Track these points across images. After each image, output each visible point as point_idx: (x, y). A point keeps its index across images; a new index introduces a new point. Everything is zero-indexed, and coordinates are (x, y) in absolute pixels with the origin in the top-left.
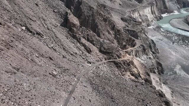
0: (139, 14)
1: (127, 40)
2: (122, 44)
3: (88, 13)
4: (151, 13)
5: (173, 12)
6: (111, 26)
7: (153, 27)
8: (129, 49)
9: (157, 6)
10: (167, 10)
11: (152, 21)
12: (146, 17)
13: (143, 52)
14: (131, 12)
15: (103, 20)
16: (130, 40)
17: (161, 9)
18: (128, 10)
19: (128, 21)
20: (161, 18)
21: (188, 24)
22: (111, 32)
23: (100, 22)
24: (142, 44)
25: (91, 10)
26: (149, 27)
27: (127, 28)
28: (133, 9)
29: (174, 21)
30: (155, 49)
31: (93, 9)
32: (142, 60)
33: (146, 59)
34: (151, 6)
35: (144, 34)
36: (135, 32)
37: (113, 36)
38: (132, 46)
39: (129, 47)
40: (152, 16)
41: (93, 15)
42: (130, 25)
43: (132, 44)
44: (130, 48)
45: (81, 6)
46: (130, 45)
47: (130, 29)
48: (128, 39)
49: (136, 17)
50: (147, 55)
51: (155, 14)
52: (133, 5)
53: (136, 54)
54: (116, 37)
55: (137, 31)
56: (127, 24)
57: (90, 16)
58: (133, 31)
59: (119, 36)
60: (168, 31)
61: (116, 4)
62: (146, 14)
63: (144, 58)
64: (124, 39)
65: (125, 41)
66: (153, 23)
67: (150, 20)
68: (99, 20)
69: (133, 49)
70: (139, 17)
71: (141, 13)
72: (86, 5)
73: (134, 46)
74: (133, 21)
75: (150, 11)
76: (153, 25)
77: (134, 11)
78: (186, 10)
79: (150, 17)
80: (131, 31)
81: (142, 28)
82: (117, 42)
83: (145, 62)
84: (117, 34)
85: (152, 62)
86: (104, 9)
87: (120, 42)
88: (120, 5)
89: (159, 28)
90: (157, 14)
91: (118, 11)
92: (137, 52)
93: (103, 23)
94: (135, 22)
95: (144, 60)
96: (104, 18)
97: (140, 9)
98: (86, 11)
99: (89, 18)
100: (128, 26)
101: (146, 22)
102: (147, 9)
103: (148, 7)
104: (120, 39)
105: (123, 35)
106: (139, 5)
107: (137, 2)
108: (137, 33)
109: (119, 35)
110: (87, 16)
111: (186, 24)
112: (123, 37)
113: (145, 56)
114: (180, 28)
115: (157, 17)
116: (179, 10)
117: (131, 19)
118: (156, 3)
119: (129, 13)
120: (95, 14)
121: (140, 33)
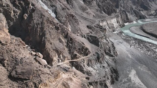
0: (107, 23)
1: (79, 49)
2: (73, 53)
3: (38, 20)
4: (116, 22)
5: (133, 22)
6: (65, 34)
7: (117, 32)
8: (80, 59)
9: (121, 17)
10: (128, 20)
11: (117, 28)
12: (112, 25)
13: (96, 61)
14: (101, 21)
15: (55, 28)
16: (82, 49)
17: (124, 20)
18: (98, 20)
19: (92, 28)
20: (124, 26)
21: (143, 31)
22: (63, 40)
23: (50, 30)
24: (97, 52)
25: (41, 17)
26: (114, 32)
27: (91, 34)
28: (103, 19)
29: (133, 29)
30: (114, 52)
31: (44, 16)
32: (94, 69)
33: (100, 67)
34: (117, 18)
35: (105, 39)
36: (96, 38)
37: (66, 44)
38: (84, 55)
39: (81, 56)
40: (117, 24)
41: (42, 23)
42: (94, 31)
43: (85, 53)
44: (83, 58)
45: (33, 14)
46: (82, 54)
47: (93, 35)
48: (81, 48)
49: (104, 25)
50: (101, 63)
51: (119, 23)
52: (103, 17)
53: (89, 64)
54: (68, 46)
55: (98, 37)
56: (91, 31)
57: (39, 24)
58: (94, 37)
59: (71, 45)
60: (127, 36)
61: (91, 16)
62: (112, 23)
63: (97, 67)
64: (76, 48)
65: (77, 50)
66: (117, 30)
67: (115, 27)
68: (48, 28)
69: (85, 58)
70: (107, 25)
71: (109, 22)
72: (39, 13)
73: (87, 55)
74: (100, 28)
75: (116, 21)
76: (117, 31)
77: (103, 21)
78: (142, 21)
79: (116, 25)
80: (93, 36)
81: (104, 34)
82: (69, 50)
83: (98, 72)
84: (69, 43)
85: (106, 72)
86: (72, 18)
87: (72, 51)
88: (94, 16)
89: (121, 33)
90: (121, 23)
91: (90, 20)
92: (89, 61)
93: (54, 32)
94: (101, 29)
95: (97, 69)
96: (56, 27)
97: (108, 19)
98: (36, 19)
99: (37, 26)
100: (91, 33)
101: (112, 29)
102: (114, 19)
103: (115, 18)
104: (72, 48)
105: (76, 44)
106: (107, 17)
107: (107, 15)
108: (98, 39)
109: (71, 43)
110: (36, 23)
111: (141, 30)
112: (75, 46)
113: (99, 65)
114: (137, 33)
115: (121, 25)
116: (137, 20)
117: (98, 27)
118: (121, 15)
119: (99, 22)
120: (45, 22)
121: (101, 39)
